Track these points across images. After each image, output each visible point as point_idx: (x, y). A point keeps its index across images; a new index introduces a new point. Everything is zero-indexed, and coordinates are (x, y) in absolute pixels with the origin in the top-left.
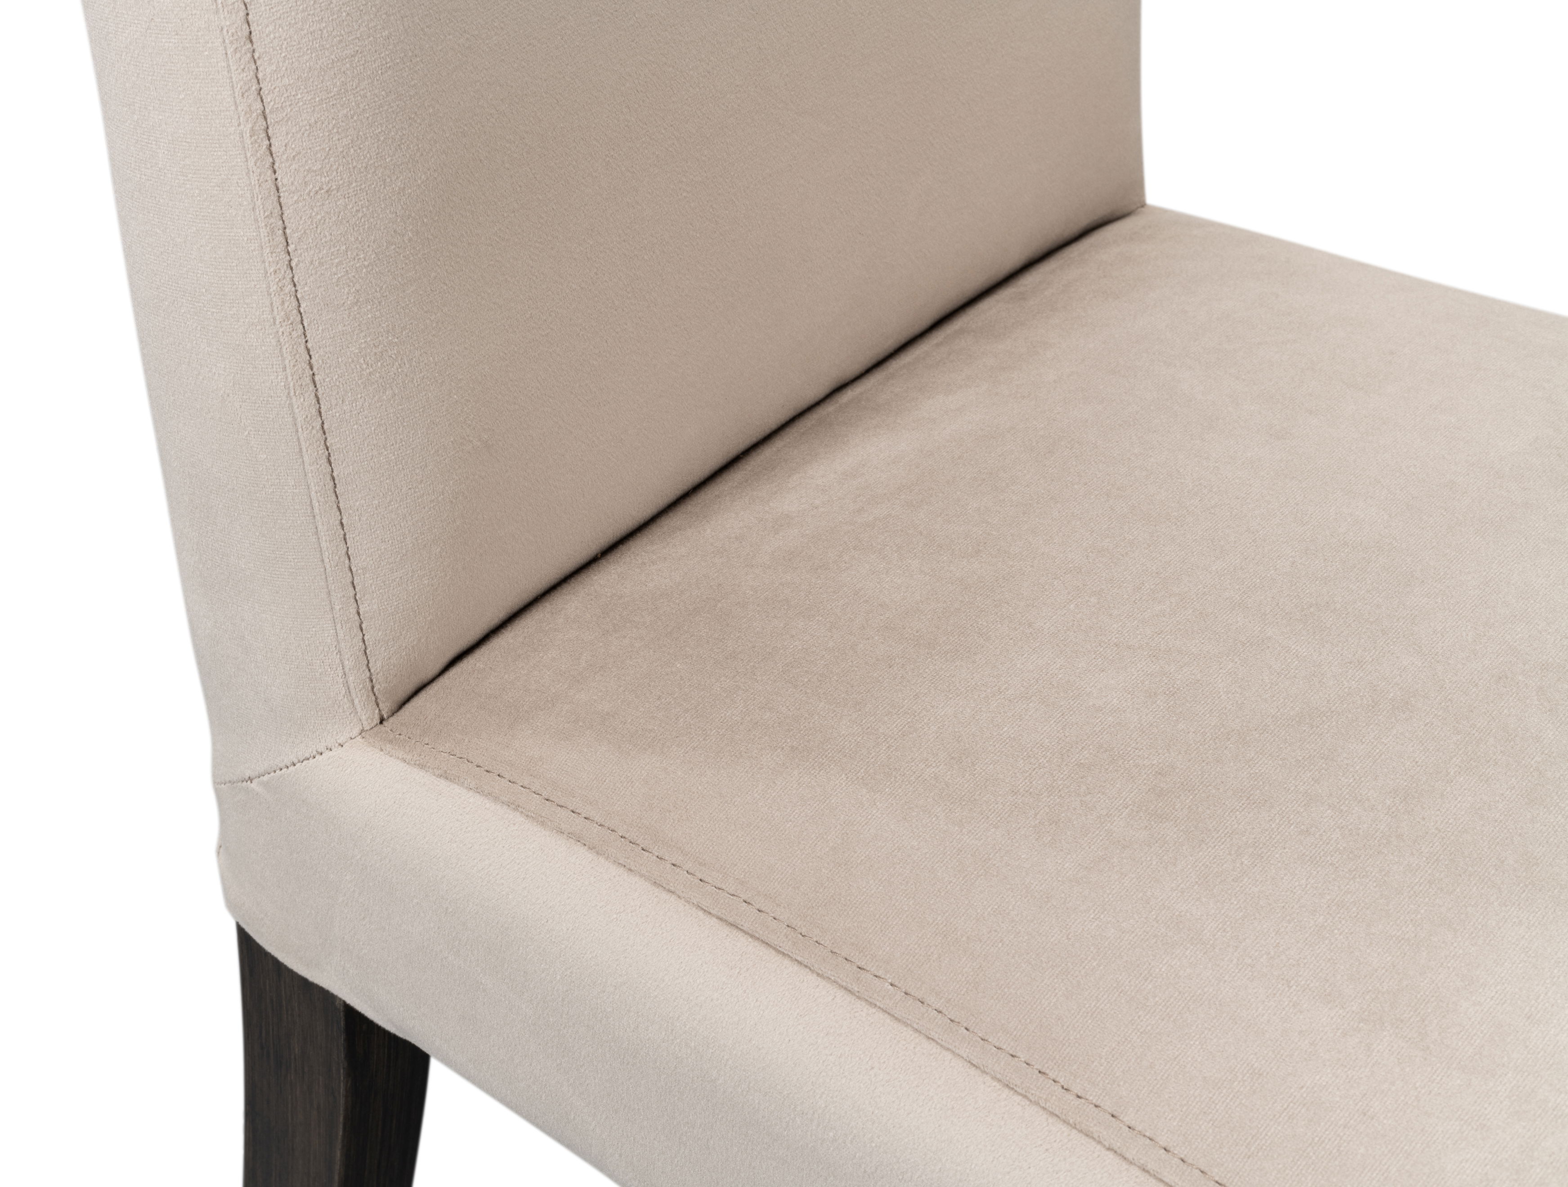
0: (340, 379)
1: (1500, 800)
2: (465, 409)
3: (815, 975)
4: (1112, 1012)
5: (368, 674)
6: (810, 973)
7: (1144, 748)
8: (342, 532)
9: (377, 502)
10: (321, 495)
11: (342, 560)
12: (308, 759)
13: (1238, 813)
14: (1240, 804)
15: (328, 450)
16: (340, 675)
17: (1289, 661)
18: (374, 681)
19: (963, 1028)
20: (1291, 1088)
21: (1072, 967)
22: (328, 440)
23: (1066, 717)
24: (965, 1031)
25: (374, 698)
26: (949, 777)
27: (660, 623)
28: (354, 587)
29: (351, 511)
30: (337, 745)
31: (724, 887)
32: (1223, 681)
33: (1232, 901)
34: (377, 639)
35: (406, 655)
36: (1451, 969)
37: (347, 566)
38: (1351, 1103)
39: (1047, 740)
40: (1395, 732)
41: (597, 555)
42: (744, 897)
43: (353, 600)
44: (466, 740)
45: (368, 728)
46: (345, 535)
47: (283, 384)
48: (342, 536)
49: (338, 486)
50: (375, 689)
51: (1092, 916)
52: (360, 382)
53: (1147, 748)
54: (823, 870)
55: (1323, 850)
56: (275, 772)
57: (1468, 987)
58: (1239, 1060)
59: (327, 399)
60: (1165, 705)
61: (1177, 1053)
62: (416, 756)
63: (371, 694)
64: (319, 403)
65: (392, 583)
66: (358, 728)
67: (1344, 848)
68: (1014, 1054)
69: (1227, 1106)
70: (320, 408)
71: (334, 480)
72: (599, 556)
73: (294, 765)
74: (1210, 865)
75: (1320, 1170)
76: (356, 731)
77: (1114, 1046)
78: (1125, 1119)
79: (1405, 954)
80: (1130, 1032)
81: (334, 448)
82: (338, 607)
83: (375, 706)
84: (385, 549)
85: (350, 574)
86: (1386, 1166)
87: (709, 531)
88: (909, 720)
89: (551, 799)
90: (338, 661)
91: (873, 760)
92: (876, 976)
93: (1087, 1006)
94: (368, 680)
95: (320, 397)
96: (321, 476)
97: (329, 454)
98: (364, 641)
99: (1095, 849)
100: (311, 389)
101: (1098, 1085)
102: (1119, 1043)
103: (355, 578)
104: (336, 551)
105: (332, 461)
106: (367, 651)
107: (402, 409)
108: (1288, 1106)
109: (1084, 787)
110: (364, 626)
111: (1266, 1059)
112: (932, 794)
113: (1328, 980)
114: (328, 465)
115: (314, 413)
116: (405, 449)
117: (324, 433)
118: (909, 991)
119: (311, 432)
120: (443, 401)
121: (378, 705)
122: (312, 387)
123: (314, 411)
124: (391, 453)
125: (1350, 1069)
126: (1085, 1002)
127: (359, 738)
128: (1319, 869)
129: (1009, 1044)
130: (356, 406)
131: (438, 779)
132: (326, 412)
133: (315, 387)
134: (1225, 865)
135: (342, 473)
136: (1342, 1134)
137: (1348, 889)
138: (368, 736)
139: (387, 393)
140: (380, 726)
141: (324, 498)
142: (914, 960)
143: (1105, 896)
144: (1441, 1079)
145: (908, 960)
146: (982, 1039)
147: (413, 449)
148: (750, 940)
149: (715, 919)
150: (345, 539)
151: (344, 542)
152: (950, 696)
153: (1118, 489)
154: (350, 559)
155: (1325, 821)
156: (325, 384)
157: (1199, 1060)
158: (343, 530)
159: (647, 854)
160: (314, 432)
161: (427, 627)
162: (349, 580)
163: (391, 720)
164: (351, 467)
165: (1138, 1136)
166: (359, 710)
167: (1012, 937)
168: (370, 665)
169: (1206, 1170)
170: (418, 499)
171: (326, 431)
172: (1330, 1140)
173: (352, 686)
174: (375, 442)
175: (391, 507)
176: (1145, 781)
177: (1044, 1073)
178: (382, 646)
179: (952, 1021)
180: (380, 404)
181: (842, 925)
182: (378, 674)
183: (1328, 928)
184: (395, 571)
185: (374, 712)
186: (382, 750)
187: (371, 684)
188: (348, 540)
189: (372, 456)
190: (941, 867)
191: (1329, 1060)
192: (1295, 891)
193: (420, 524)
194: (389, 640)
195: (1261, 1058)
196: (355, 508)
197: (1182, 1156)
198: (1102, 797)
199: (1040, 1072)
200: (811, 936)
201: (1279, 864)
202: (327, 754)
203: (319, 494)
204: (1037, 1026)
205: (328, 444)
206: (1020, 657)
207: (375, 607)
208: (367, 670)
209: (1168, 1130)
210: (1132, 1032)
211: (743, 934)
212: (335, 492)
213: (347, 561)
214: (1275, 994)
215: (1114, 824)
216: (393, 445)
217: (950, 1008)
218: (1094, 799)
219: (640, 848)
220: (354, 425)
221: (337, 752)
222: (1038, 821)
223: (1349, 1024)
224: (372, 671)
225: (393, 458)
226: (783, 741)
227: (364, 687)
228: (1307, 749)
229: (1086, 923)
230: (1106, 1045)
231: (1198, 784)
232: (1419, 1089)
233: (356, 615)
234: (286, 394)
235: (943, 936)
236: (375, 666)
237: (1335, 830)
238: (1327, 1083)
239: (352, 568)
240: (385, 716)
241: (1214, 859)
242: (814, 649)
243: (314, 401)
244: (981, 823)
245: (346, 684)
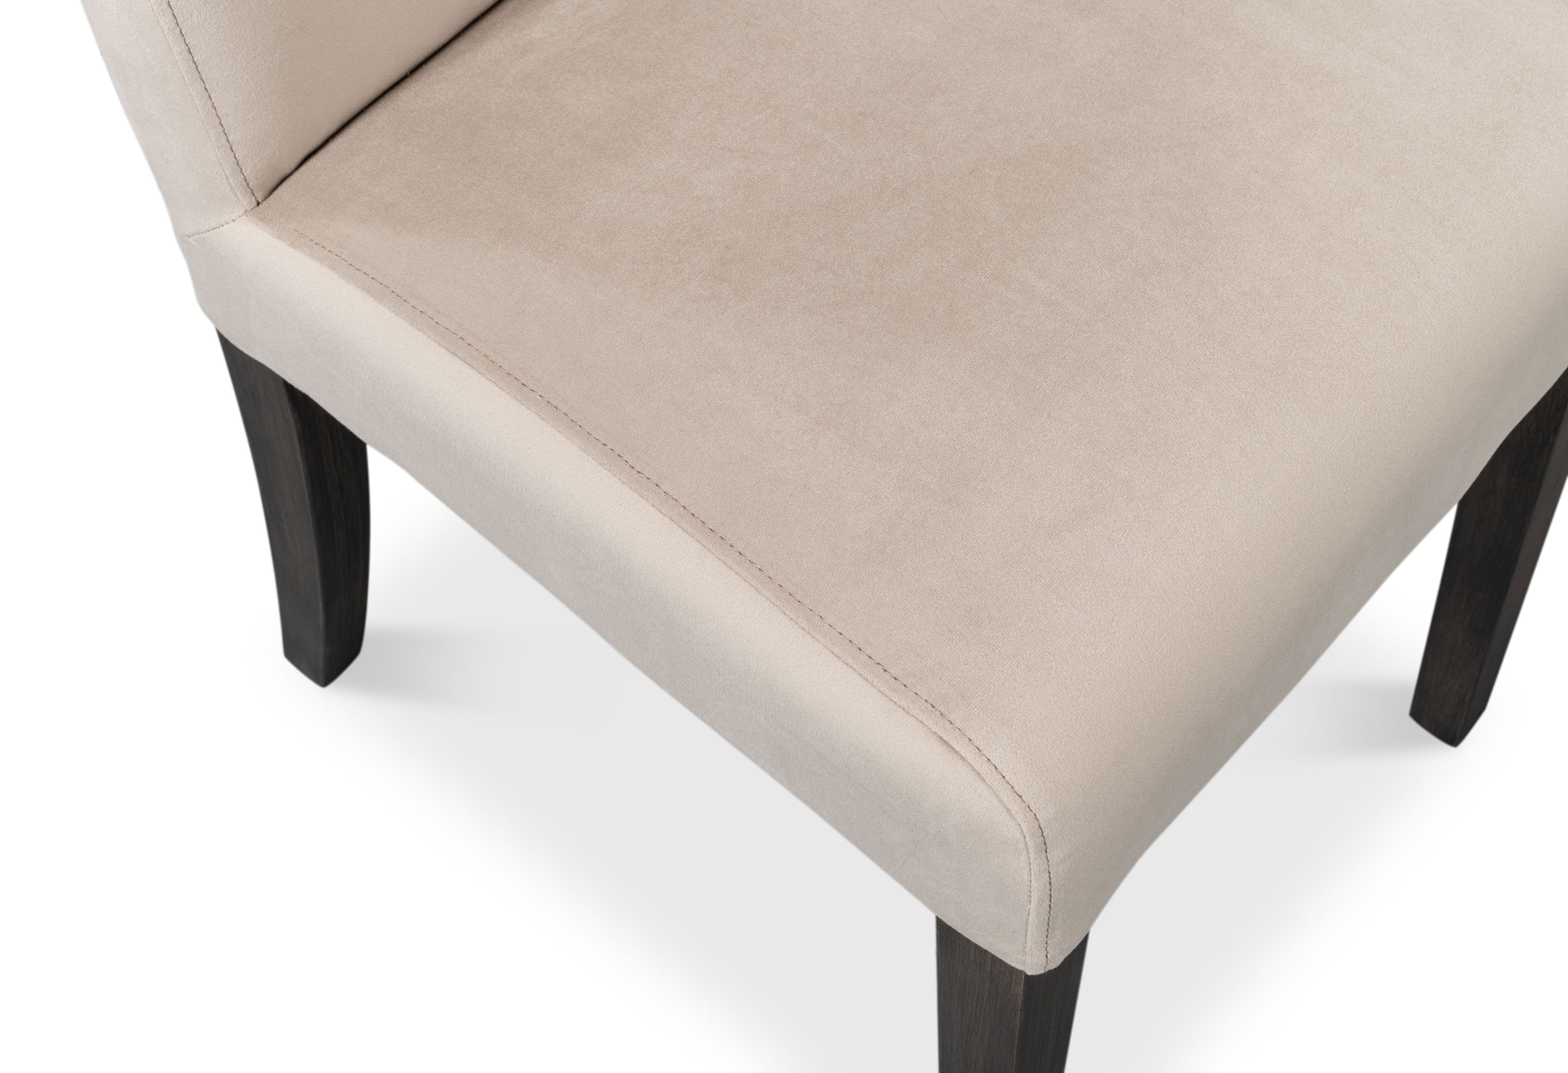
0: (187, 3)
1: (946, 266)
2: (279, 8)
3: (498, 388)
4: (666, 417)
5: (243, 177)
6: (496, 387)
7: (722, 229)
8: (207, 94)
9: (226, 74)
10: (188, 73)
11: (210, 110)
12: (216, 229)
13: (771, 276)
14: (774, 270)
15: (187, 46)
16: (225, 178)
17: (833, 159)
18: (248, 180)
19: (578, 426)
20: (764, 469)
21: (647, 386)
22: (186, 40)
23: (677, 206)
24: (579, 427)
25: (250, 191)
26: (594, 251)
27: (433, 133)
28: (222, 126)
29: (210, 81)
30: (231, 220)
31: (449, 328)
32: (785, 176)
33: (753, 340)
34: (244, 155)
35: (267, 162)
36: (881, 389)
37: (215, 113)
38: (798, 479)
39: (661, 223)
40: (889, 215)
41: (407, 73)
42: (460, 335)
43: (223, 134)
44: (305, 221)
45: (250, 209)
46: (209, 95)
47: (150, 8)
48: (207, 96)
49: (198, 66)
50: (249, 185)
51: (665, 351)
52: (200, 3)
53: (723, 228)
54: (508, 318)
55: (819, 303)
56: (199, 234)
57: (889, 401)
58: (736, 449)
59: (181, 15)
60: (743, 195)
61: (700, 445)
62: (275, 231)
63: (247, 188)
64: (176, 18)
65: (247, 121)
66: (243, 210)
67: (833, 302)
68: (605, 444)
69: (723, 480)
70: (177, 21)
71: (195, 63)
72: (408, 74)
73: (209, 231)
74: (745, 315)
75: (771, 523)
76: (242, 211)
77: (663, 439)
78: (663, 488)
79: (854, 378)
80: (674, 430)
81: (191, 44)
82: (214, 139)
83: (251, 195)
84: (238, 101)
85: (218, 118)
86: (811, 522)
87: (480, 54)
88: (577, 208)
89: (352, 264)
90: (221, 170)
91: (549, 238)
92: (532, 390)
93: (652, 412)
94: (243, 180)
95: (176, 15)
96: (186, 62)
97: (189, 48)
98: (236, 158)
99: (676, 303)
100: (169, 11)
101: (650, 465)
102: (666, 438)
103: (222, 121)
104: (205, 106)
105: (192, 52)
106: (239, 163)
107: (233, 16)
108: (760, 481)
109: (678, 258)
110: (233, 148)
111: (753, 449)
112: (582, 263)
113: (801, 396)
114: (190, 54)
115: (173, 25)
116: (240, 40)
117: (183, 36)
118: (550, 400)
119: (174, 36)
120: (262, 6)
121: (254, 194)
122: (169, 10)
123: (173, 24)
124: (230, 43)
125: (802, 457)
126: (651, 410)
127: (244, 217)
128: (813, 317)
129: (603, 437)
130: (201, 18)
131: (289, 247)
132: (181, 23)
133: (172, 9)
134: (754, 315)
135: (200, 59)
136: (788, 500)
137: (829, 331)
138: (249, 216)
139: (221, 7)
140: (256, 208)
141: (191, 75)
142: (555, 380)
143: (676, 336)
144: (857, 464)
145: (551, 379)
146: (588, 433)
147: (245, 39)
148: (463, 363)
149: (444, 349)
150: (210, 98)
151: (210, 99)
152: (606, 190)
153: (756, 19)
154: (216, 109)
155: (825, 282)
156: (178, 7)
157: (712, 450)
158: (208, 92)
159: (407, 304)
160: (176, 36)
161: (278, 144)
162: (218, 122)
163: (264, 203)
164: (205, 54)
165: (669, 498)
166: (241, 199)
167: (614, 365)
168: (243, 171)
169: (705, 521)
170: (255, 68)
171: (184, 35)
172: (780, 504)
173: (233, 185)
174: (218, 38)
175: (237, 76)
176: (717, 254)
177: (621, 456)
178: (248, 159)
179: (572, 420)
180: (217, 15)
181: (515, 355)
182: (249, 176)
183: (810, 359)
184: (248, 113)
185: (251, 200)
186: (257, 225)
187: (246, 183)
188: (212, 98)
189: (218, 46)
190: (579, 316)
191: (790, 451)
192: (794, 333)
193: (259, 83)
194: (252, 155)
195: (749, 449)
196: (213, 78)
197: (693, 512)
198: (687, 265)
199: (619, 455)
200: (497, 362)
201: (789, 314)
202: (226, 226)
203: (187, 73)
204: (620, 426)
205: (187, 43)
206: (657, 159)
207: (239, 136)
208: (241, 175)
209: (687, 495)
210: (676, 430)
211: (460, 359)
212: (198, 70)
213: (214, 111)
214: (767, 405)
215: (691, 285)
216: (231, 38)
217: (572, 413)
218: (682, 267)
219: (402, 300)
220: (202, 29)
221: (232, 224)
222: (644, 283)
223: (808, 427)
224: (245, 175)
225: (232, 46)
226: (496, 224)
227: (241, 185)
228: (828, 228)
229: (661, 355)
230: (659, 439)
231: (750, 255)
232: (842, 471)
233: (227, 142)
234: (154, 14)
235: (573, 364)
236: (247, 172)
237: (830, 288)
238: (786, 465)
239: (218, 114)
240: (260, 201)
241: (748, 310)
242: (527, 154)
243: (172, 18)
244: (608, 284)
245: (229, 183)
